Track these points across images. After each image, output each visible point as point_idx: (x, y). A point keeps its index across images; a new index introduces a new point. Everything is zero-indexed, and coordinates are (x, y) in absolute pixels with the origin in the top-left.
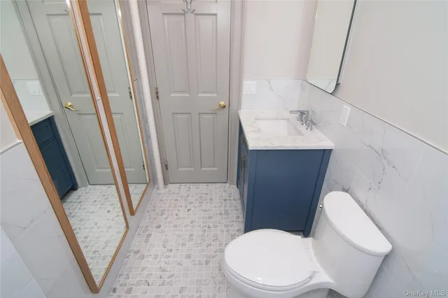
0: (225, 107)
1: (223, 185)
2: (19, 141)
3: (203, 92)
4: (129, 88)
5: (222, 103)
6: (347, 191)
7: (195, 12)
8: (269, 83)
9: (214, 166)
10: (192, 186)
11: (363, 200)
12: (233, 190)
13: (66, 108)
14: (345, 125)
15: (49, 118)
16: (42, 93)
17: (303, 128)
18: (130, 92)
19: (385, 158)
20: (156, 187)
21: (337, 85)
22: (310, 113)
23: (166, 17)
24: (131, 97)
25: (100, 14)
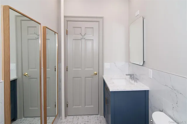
0: (96, 74)
1: (97, 116)
2: (2, 81)
3: (87, 68)
4: (55, 66)
5: (95, 72)
6: (162, 111)
7: (85, 39)
8: (115, 63)
9: (92, 105)
10: (80, 117)
11: (172, 116)
12: (102, 118)
13: (24, 75)
14: (152, 78)
15: (14, 80)
16: (15, 69)
17: (133, 82)
18: (55, 68)
19: (175, 90)
20: (60, 118)
21: (144, 62)
22: (135, 75)
23: (74, 41)
24: (55, 70)
25: (49, 39)
